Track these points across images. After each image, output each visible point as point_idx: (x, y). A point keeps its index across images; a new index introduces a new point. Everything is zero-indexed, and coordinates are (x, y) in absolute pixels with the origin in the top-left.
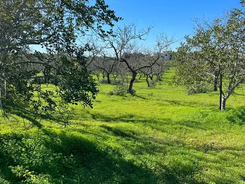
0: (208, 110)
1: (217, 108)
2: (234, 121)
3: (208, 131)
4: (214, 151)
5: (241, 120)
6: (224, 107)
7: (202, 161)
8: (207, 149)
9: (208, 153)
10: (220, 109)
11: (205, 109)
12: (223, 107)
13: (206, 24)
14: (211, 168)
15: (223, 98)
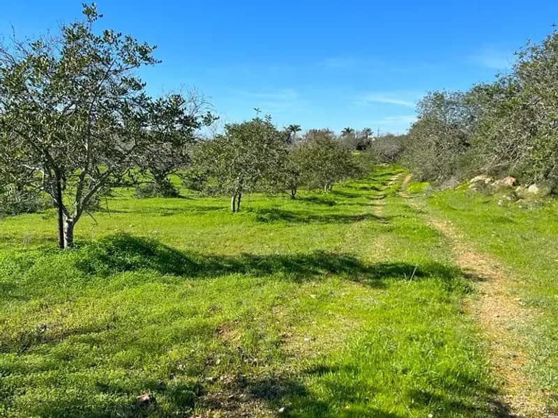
0: (34, 251)
1: (55, 245)
2: (91, 270)
3: (32, 302)
4: (44, 345)
5: (107, 266)
6: (70, 241)
7: (11, 374)
8: (26, 343)
9: (30, 353)
10: (62, 247)
11: (25, 251)
12: (68, 240)
13: (21, 49)
14: (35, 386)
15: (67, 221)
